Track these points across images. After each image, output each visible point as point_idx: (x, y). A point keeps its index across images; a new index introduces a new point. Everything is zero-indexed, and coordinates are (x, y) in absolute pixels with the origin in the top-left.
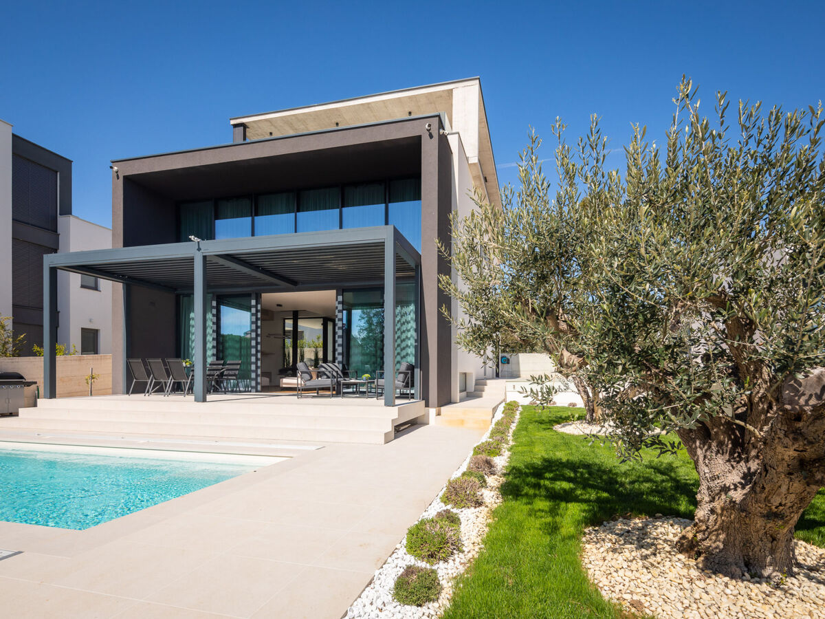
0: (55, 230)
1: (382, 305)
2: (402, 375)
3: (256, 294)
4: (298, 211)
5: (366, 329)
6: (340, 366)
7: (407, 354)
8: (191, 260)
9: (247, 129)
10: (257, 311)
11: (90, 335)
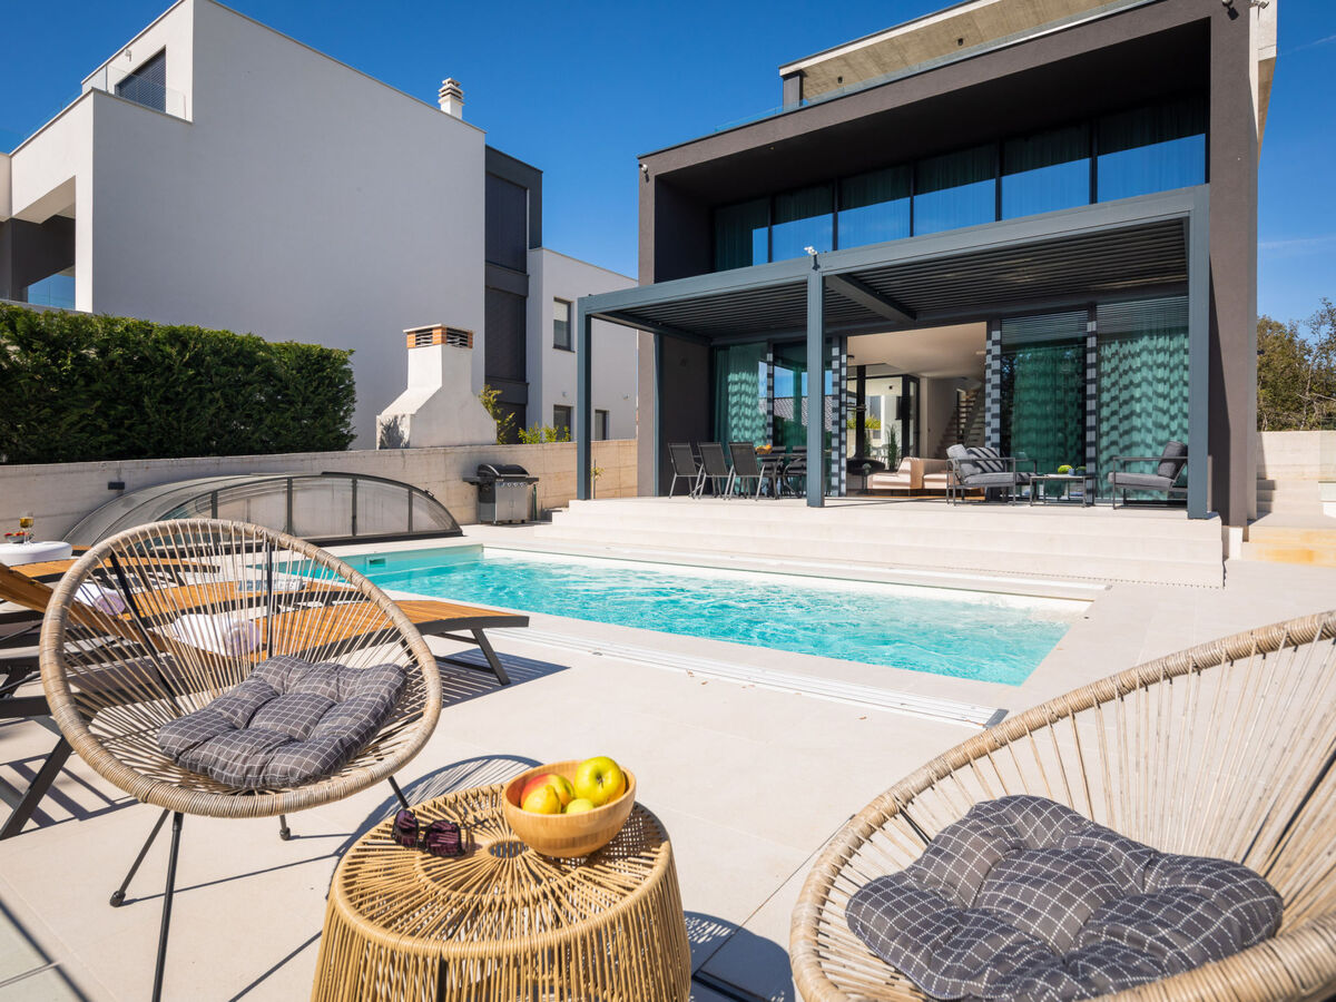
0: (524, 270)
2: (1170, 466)
3: (841, 339)
6: (998, 452)
8: (802, 286)
9: (805, 79)
10: (841, 365)
11: (563, 414)
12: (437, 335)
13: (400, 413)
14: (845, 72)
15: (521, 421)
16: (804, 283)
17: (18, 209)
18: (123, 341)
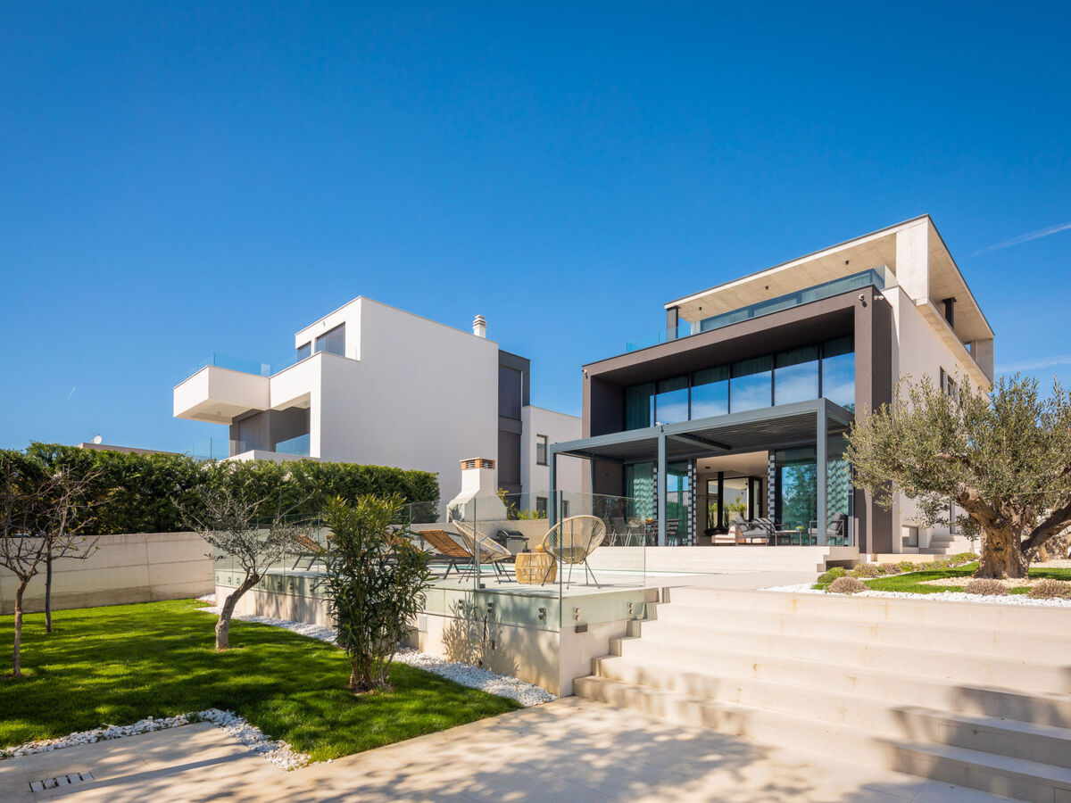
0: (519, 419)
1: (814, 461)
2: (836, 524)
3: (693, 460)
4: (732, 377)
5: (795, 487)
6: (773, 519)
7: (843, 506)
8: (656, 440)
9: (679, 311)
10: (693, 474)
11: (542, 502)
12: (478, 463)
13: (459, 503)
14: (703, 306)
15: (518, 506)
16: (657, 439)
17: (274, 405)
18: (350, 474)
